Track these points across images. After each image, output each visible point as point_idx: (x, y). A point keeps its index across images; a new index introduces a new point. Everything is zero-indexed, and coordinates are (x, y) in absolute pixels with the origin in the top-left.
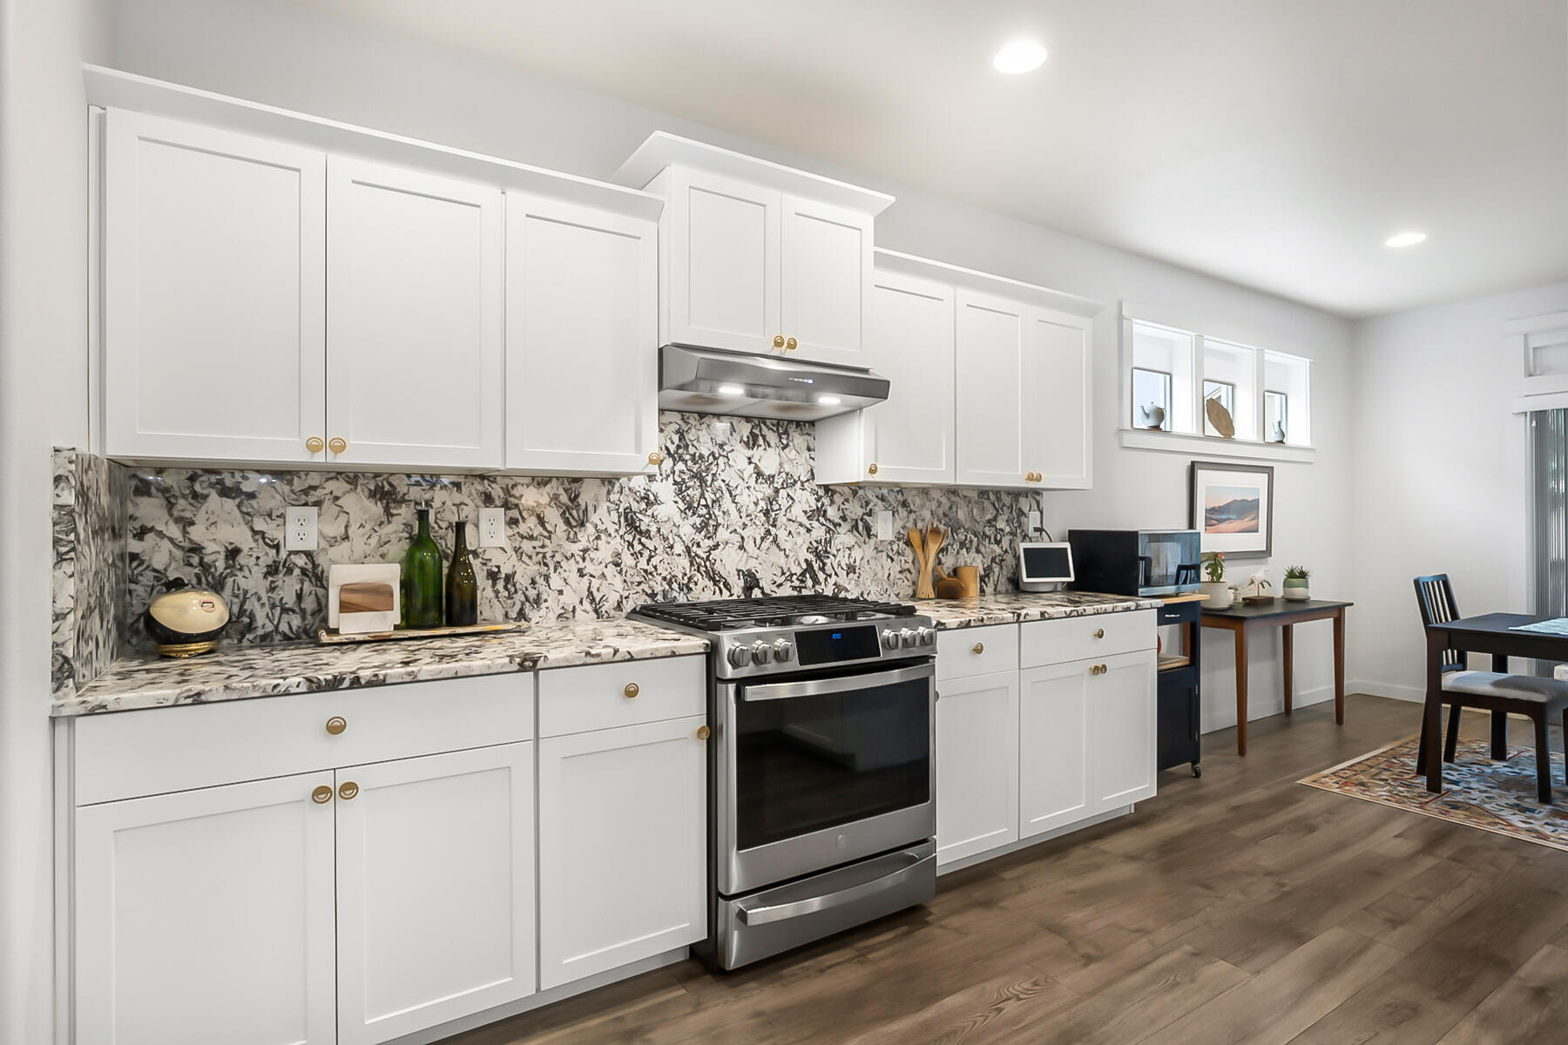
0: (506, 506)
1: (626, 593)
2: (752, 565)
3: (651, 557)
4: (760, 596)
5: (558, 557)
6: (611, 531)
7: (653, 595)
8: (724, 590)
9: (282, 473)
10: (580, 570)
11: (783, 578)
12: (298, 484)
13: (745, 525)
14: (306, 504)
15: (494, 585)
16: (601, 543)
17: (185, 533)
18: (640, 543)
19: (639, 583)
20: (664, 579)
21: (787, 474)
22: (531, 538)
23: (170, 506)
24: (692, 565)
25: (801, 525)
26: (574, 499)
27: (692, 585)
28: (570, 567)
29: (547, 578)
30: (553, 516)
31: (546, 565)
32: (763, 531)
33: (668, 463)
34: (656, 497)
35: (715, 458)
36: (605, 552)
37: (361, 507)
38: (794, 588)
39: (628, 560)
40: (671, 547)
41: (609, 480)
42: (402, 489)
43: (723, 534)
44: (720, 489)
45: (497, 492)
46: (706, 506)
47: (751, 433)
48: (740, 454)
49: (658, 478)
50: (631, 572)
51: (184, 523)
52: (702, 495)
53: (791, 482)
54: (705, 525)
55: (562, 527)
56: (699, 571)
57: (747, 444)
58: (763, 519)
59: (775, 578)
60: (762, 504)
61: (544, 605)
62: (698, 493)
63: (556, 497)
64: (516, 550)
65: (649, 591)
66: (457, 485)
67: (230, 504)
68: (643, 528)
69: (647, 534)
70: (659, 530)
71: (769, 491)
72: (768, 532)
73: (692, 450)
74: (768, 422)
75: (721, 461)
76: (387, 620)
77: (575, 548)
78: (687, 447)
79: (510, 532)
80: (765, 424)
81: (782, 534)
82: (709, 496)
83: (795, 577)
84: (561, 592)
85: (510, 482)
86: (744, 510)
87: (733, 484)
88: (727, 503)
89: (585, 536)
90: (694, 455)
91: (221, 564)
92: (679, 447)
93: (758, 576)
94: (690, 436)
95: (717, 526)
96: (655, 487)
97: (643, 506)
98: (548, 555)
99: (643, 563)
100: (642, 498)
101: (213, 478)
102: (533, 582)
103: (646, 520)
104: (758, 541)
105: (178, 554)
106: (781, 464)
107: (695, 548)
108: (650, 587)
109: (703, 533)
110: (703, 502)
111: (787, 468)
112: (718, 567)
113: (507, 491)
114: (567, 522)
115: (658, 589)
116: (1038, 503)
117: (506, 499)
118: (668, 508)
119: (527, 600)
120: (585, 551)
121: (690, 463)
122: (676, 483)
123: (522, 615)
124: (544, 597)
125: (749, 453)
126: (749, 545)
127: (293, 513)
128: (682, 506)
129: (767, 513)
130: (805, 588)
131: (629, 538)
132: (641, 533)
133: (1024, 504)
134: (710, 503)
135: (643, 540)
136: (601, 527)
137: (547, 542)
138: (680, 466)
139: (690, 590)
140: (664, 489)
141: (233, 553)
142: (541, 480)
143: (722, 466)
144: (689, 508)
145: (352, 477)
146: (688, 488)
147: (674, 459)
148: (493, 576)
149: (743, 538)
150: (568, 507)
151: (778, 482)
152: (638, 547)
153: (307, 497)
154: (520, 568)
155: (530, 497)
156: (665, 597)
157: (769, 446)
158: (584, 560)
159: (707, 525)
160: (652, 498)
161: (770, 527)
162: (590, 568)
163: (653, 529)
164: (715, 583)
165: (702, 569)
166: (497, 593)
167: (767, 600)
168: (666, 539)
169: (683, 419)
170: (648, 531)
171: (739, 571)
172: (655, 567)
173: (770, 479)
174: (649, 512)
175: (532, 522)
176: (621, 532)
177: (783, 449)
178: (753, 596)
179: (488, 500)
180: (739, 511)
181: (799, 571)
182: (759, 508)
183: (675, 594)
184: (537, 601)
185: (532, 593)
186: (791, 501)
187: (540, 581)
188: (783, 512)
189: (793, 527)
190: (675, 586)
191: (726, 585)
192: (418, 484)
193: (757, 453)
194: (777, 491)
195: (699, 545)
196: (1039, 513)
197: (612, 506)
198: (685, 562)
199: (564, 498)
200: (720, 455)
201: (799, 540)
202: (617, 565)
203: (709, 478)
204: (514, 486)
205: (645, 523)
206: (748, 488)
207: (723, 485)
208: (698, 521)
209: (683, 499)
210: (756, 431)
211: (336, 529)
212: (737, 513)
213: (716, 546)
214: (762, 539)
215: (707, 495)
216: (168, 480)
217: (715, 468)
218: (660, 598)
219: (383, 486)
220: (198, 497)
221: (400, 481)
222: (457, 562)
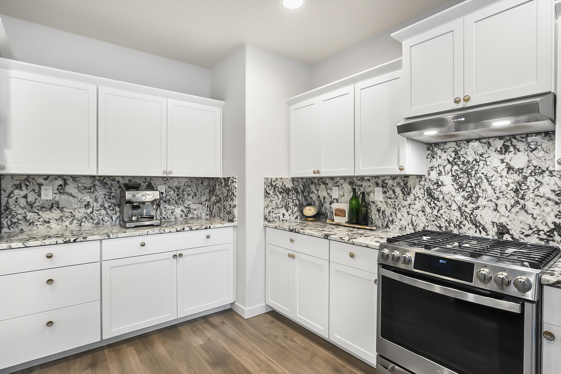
0: (383, 187)
1: (427, 224)
2: (503, 220)
3: (439, 210)
4: (511, 239)
5: (400, 206)
6: (421, 196)
7: (440, 227)
8: (483, 232)
9: (332, 178)
10: (408, 212)
11: (531, 232)
12: (335, 181)
13: (498, 198)
14: (336, 186)
15: (379, 214)
16: (417, 202)
17: (318, 193)
18: (434, 203)
19: (434, 221)
20: (446, 220)
21: (536, 167)
22: (391, 198)
23: (316, 187)
24: (462, 215)
25: (549, 199)
26: (405, 184)
27: (461, 226)
28: (404, 211)
29: (396, 214)
30: (398, 190)
31: (395, 209)
32: (512, 202)
33: (449, 167)
34: (442, 183)
35: (477, 162)
36: (418, 205)
37: (347, 187)
38: (542, 239)
39: (428, 210)
40: (450, 206)
41: (420, 177)
42: (355, 181)
43: (481, 202)
44: (480, 178)
45: (380, 182)
46: (471, 187)
47: (504, 145)
48: (495, 159)
49: (443, 174)
50: (429, 215)
51: (318, 191)
52: (469, 181)
53: (538, 171)
55: (401, 195)
56: (466, 219)
57: (500, 152)
58: (513, 194)
59: (523, 231)
60: (513, 186)
61: (394, 224)
62: (466, 180)
63: (399, 184)
64: (386, 202)
65: (438, 225)
66: (369, 180)
67: (324, 186)
68: (436, 196)
69: (437, 199)
70: (443, 198)
71: (519, 178)
72: (518, 202)
73: (462, 159)
74: (518, 137)
75: (481, 163)
76: (343, 220)
77: (406, 203)
78: (459, 158)
79: (384, 196)
80: (515, 138)
81: (530, 205)
82: (473, 182)
83: (541, 233)
84: (401, 220)
85: (384, 178)
86: (498, 189)
87: (489, 175)
88: (485, 185)
89: (410, 199)
90: (464, 162)
91: (323, 201)
92: (454, 158)
93: (508, 227)
94: (461, 152)
95: (478, 198)
96: (441, 178)
97: (436, 187)
98: (396, 205)
99: (435, 212)
100: (435, 183)
101: (322, 180)
102: (391, 215)
103: (437, 193)
104: (509, 207)
105: (317, 197)
106: (529, 161)
107: (464, 208)
108: (439, 223)
109: (469, 201)
110: (469, 185)
111: (535, 163)
112: (478, 218)
113: (383, 181)
114: (403, 193)
115: (443, 225)
117: (383, 184)
118: (449, 187)
119: (389, 221)
120: (410, 204)
121: (461, 166)
122: (453, 176)
123: (387, 226)
124: (395, 220)
125: (502, 157)
126: (502, 209)
127: (334, 188)
128: (457, 187)
129: (516, 191)
130: (553, 241)
131: (429, 200)
132: (434, 199)
134: (473, 185)
135: (436, 202)
136: (416, 195)
137: (396, 200)
138: (456, 167)
139: (461, 228)
140: (447, 179)
141: (324, 198)
142: (394, 177)
143: (482, 166)
144: (461, 187)
145: (344, 178)
146: (460, 178)
147: (452, 164)
148: (379, 210)
149: (497, 205)
150: (403, 187)
151: (527, 172)
152: (433, 205)
153: (336, 185)
154: (387, 209)
155: (390, 182)
156: (446, 229)
157: (519, 151)
158: (409, 208)
159: (471, 197)
160: (440, 183)
161: (520, 200)
162: (412, 212)
163: (441, 197)
164: (476, 227)
165: (468, 219)
166: (380, 216)
167: (516, 243)
168: (447, 202)
169: (457, 145)
170: (438, 198)
171: (493, 223)
172: (441, 215)
173: (520, 171)
174: (439, 190)
175: (391, 192)
176: (425, 198)
177: (531, 151)
178: (504, 238)
179: (377, 184)
180: (494, 190)
181: (546, 229)
182: (510, 188)
183: (452, 228)
184: (392, 222)
185: (391, 219)
186: (538, 184)
187: (393, 214)
188: (531, 191)
189: (541, 201)
190: (452, 225)
191: (484, 229)
192: (359, 180)
193: (507, 157)
194: (525, 178)
195: (466, 206)
197: (421, 187)
198: (458, 214)
199: (402, 184)
200: (480, 160)
201: (547, 209)
202: (423, 211)
203: (473, 173)
204: (385, 180)
205: (436, 194)
206: (501, 177)
207: (482, 175)
208: (466, 194)
209: (457, 184)
210: (508, 144)
211: (342, 193)
212: (493, 191)
213: (478, 208)
214: (512, 206)
215: (471, 181)
217: (477, 167)
218: (444, 229)
219: (351, 181)
220: (320, 184)
221: (355, 179)
222: (367, 205)
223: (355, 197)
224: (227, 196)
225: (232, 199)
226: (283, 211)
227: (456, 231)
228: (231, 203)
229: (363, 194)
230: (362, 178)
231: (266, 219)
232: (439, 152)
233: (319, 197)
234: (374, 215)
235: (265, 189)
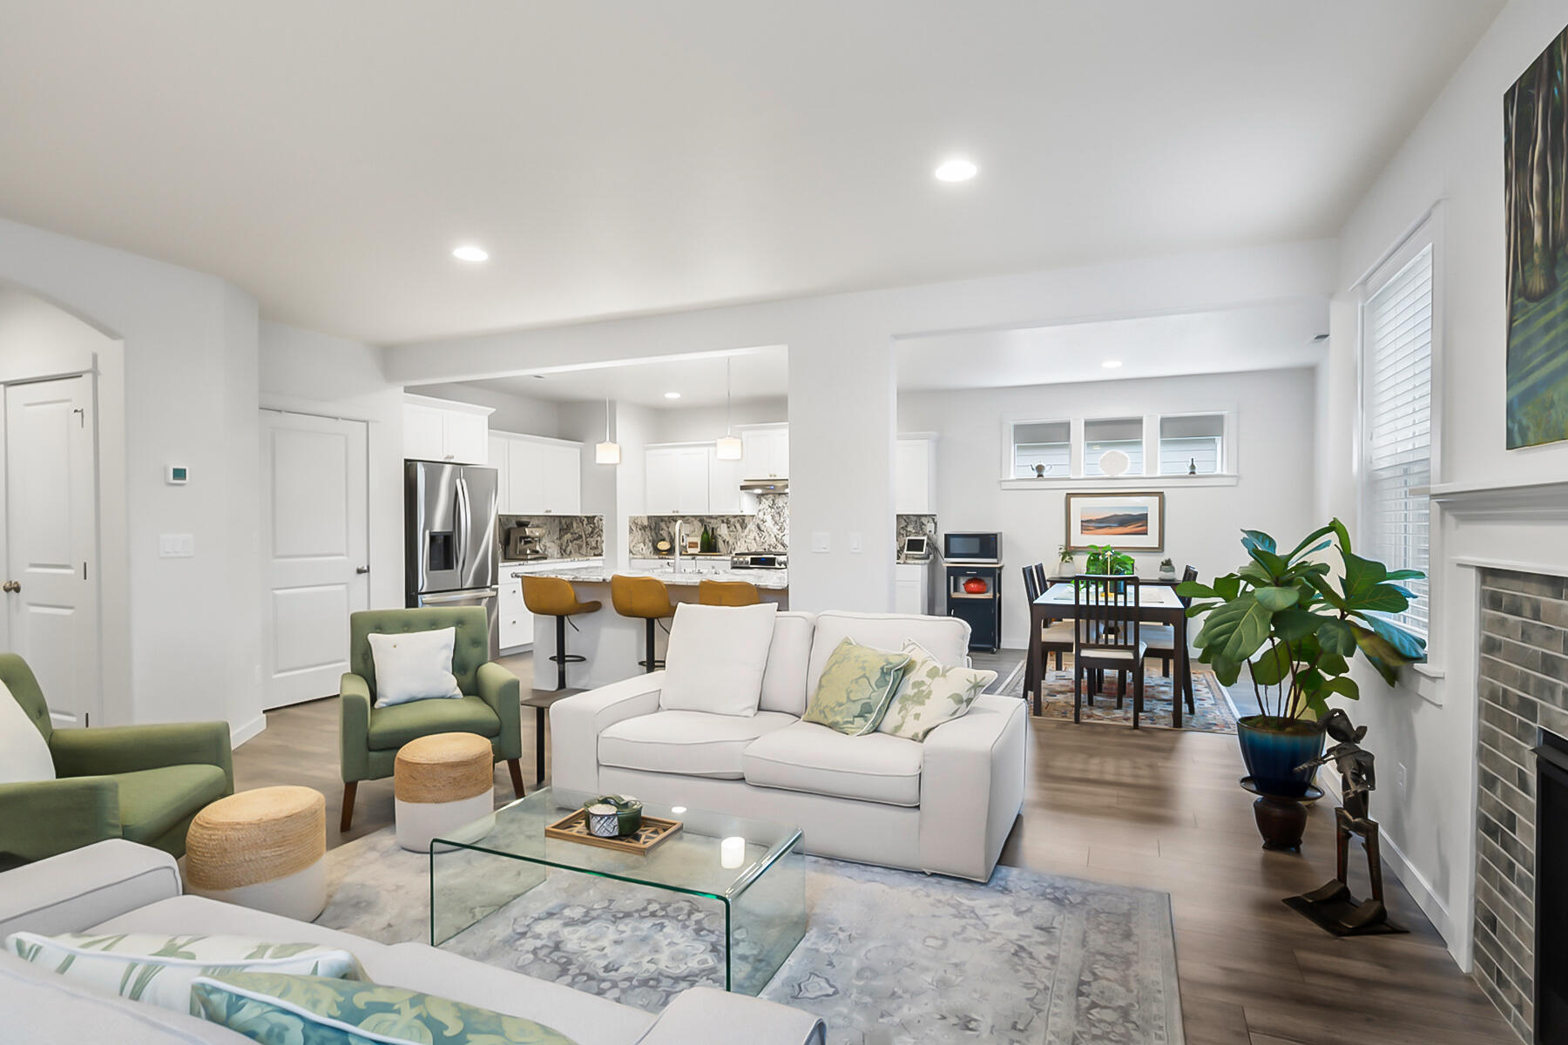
0: (727, 524)
5: (739, 537)
6: (753, 530)
12: (686, 519)
14: (687, 524)
15: (724, 544)
16: (750, 534)
17: (669, 529)
18: (761, 533)
22: (732, 532)
23: (666, 524)
26: (744, 521)
28: (742, 540)
29: (737, 543)
30: (738, 526)
31: (736, 539)
33: (769, 510)
36: (751, 536)
37: (697, 524)
39: (758, 538)
41: (752, 516)
42: (705, 520)
45: (725, 521)
49: (766, 514)
51: (668, 527)
54: (781, 528)
63: (738, 522)
64: (729, 535)
67: (674, 524)
70: (767, 530)
76: (697, 550)
77: (743, 535)
78: (774, 505)
79: (728, 531)
84: (740, 547)
85: (728, 517)
89: (747, 531)
91: (674, 536)
94: (776, 501)
98: (737, 536)
105: (667, 534)
113: (727, 519)
114: (741, 528)
116: (933, 520)
117: (727, 522)
118: (770, 523)
122: (771, 516)
123: (731, 552)
124: (736, 548)
127: (685, 525)
131: (758, 532)
132: (761, 531)
133: (924, 520)
136: (750, 529)
137: (736, 533)
138: (773, 510)
140: (768, 518)
141: (676, 534)
142: (735, 517)
145: (695, 517)
146: (775, 517)
147: (771, 509)
150: (741, 524)
152: (761, 535)
153: (687, 522)
154: (730, 540)
155: (732, 520)
158: (746, 538)
160: (764, 520)
162: (747, 540)
163: (765, 530)
168: (768, 533)
170: (763, 530)
174: (764, 525)
175: (733, 528)
176: (756, 531)
179: (723, 522)
192: (708, 519)
196: (933, 524)
197: (753, 523)
198: (774, 539)
199: (741, 521)
204: (729, 519)
205: (762, 528)
209: (773, 521)
211: (692, 529)
216: (666, 519)
219: (701, 519)
220: (670, 522)
221: (705, 518)
222: (714, 537)
223: (706, 531)
224: (592, 532)
225: (600, 536)
226: (642, 545)
227: (773, 550)
228: (599, 539)
229: (713, 529)
230: (711, 517)
231: (631, 552)
232: (764, 500)
233: (669, 533)
234: (721, 544)
235: (630, 527)
